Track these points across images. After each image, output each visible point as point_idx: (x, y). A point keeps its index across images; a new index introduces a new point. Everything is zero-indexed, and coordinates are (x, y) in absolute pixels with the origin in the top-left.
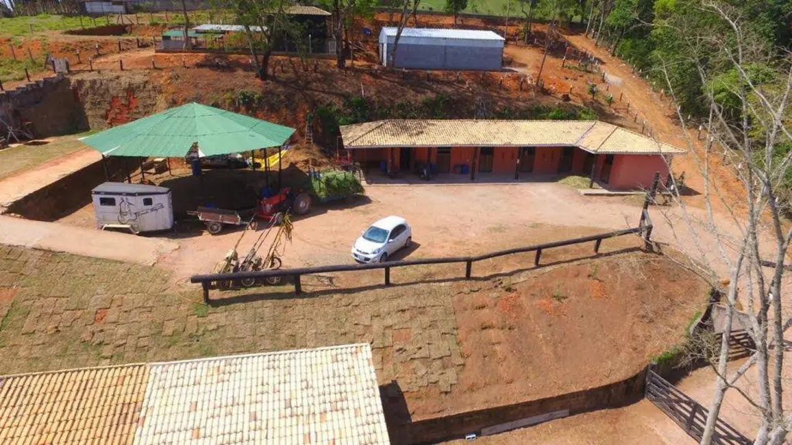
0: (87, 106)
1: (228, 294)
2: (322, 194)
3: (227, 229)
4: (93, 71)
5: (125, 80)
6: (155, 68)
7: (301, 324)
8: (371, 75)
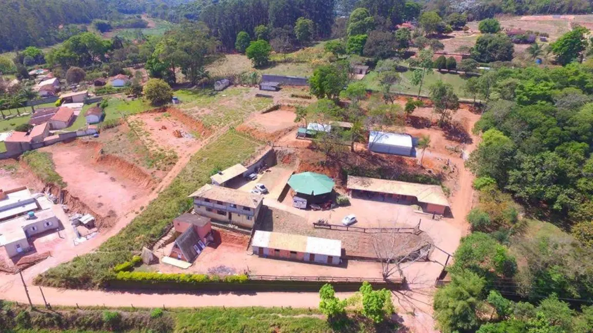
0: (277, 157)
1: (318, 226)
2: (339, 203)
3: (317, 210)
4: (280, 147)
5: (289, 151)
6: (296, 147)
7: (330, 235)
8: (361, 156)
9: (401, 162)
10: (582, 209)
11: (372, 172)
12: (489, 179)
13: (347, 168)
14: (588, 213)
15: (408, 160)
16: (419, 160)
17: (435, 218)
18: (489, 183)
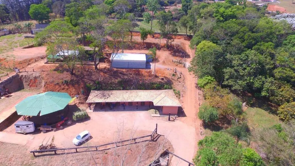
0: (24, 82)
2: (75, 119)
4: (25, 72)
5: (34, 75)
6: (43, 71)
7: (54, 162)
8: (104, 72)
9: (138, 73)
10: (281, 93)
11: (114, 85)
12: (209, 78)
13: (91, 84)
14: (287, 96)
15: (144, 72)
16: (153, 70)
17: (171, 119)
18: (210, 81)
